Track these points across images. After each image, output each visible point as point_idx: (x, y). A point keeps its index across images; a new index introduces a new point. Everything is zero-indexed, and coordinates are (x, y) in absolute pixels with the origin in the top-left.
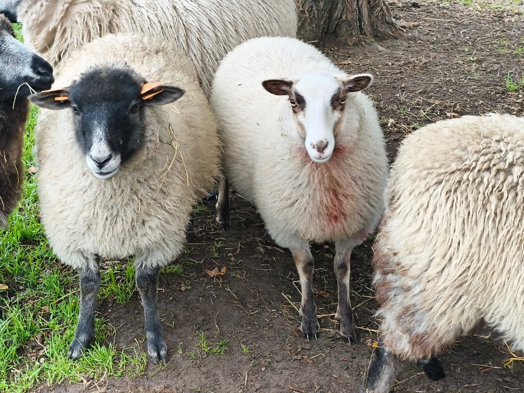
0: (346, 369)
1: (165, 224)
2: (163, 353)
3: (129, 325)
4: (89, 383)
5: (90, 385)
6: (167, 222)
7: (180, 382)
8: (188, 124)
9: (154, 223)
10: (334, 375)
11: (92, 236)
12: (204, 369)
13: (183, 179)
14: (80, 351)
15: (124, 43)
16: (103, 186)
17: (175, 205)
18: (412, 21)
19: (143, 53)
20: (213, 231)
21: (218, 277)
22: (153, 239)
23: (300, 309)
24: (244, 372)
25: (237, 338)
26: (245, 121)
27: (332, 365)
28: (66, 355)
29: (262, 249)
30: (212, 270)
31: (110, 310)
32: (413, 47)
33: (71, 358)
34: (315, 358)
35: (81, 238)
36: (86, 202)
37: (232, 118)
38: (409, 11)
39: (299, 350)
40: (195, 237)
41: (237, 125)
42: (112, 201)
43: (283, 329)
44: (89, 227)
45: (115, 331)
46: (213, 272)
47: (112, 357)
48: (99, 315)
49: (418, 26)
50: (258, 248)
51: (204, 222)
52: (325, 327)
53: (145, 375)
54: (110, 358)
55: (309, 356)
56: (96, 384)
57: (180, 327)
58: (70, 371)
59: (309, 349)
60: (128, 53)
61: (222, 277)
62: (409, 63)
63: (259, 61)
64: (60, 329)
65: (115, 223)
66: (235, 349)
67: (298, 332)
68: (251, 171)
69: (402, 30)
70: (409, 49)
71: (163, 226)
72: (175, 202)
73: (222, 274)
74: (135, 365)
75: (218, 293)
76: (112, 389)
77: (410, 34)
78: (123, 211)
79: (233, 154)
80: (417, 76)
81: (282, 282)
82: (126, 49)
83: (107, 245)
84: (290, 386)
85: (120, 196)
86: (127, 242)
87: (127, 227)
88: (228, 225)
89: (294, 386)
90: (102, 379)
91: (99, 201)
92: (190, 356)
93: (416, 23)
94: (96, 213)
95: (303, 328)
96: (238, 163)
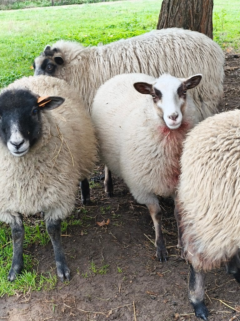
0: (185, 279)
1: (59, 191)
2: (67, 274)
3: (47, 258)
4: (20, 295)
5: (21, 297)
6: (61, 189)
7: (78, 292)
8: (73, 128)
9: (52, 189)
10: (177, 284)
11: (14, 200)
12: (94, 284)
13: (70, 162)
14: (15, 276)
15: (33, 81)
16: (17, 166)
17: (65, 178)
18: (234, 66)
19: (44, 87)
20: (103, 198)
21: (104, 226)
22: (52, 200)
23: (155, 243)
24: (119, 284)
25: (115, 263)
26: (112, 127)
27: (176, 277)
28: (7, 279)
29: (133, 208)
30: (101, 222)
31: (36, 250)
32: (235, 81)
33: (9, 280)
34: (165, 273)
35: (8, 202)
36: (8, 177)
37: (104, 125)
38: (232, 61)
39: (155, 269)
40: (92, 202)
41: (107, 130)
42: (24, 175)
43: (144, 256)
44: (12, 194)
45: (38, 263)
46: (102, 223)
47: (35, 279)
48: (29, 253)
49: (237, 69)
50: (131, 207)
51: (98, 193)
52: (172, 254)
53: (55, 288)
54: (34, 279)
55: (161, 272)
56: (24, 296)
57: (80, 258)
58: (8, 289)
59: (161, 268)
60: (35, 87)
61: (107, 226)
62: (231, 90)
63: (119, 88)
64: (4, 263)
65: (27, 189)
66: (114, 270)
67: (155, 258)
68: (118, 157)
69: (227, 72)
70: (232, 83)
71: (59, 192)
72: (65, 176)
73: (107, 224)
74: (49, 283)
75: (104, 235)
76: (34, 298)
77: (232, 74)
78: (31, 182)
79: (106, 148)
80: (236, 98)
81: (146, 227)
82: (33, 85)
83: (24, 206)
84: (148, 292)
85: (28, 171)
86: (36, 203)
87: (35, 192)
88: (113, 194)
89: (150, 291)
90: (28, 293)
91: (16, 175)
92: (84, 276)
93: (236, 67)
94: (14, 184)
95: (157, 255)
96: (110, 153)
